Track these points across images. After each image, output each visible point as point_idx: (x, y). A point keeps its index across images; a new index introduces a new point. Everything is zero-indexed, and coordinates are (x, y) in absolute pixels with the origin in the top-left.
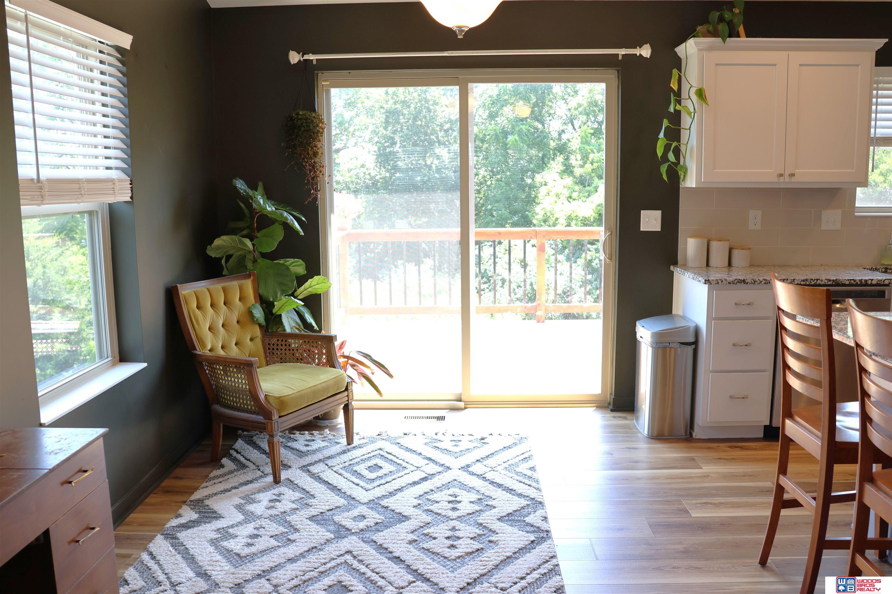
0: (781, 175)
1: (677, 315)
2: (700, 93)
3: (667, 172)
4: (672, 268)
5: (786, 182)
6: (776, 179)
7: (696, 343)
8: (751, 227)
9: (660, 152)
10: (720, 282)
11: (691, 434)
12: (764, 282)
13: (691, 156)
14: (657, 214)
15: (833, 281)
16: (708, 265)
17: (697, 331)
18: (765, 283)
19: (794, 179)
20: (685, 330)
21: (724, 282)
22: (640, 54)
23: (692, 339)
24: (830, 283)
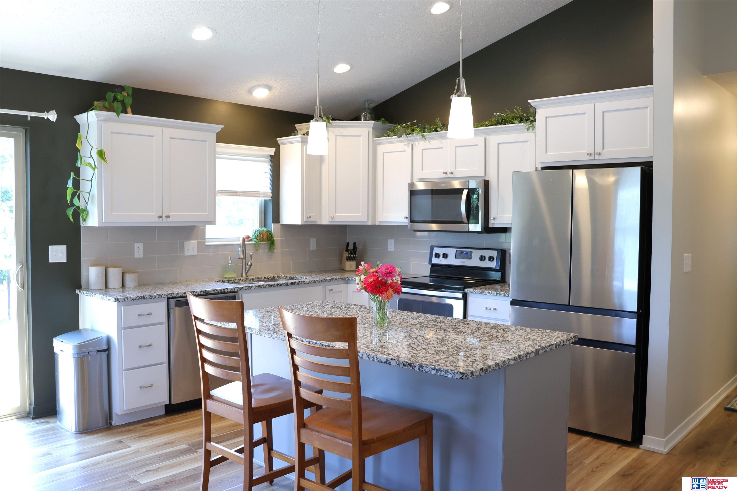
0: (161, 217)
1: (86, 330)
2: (101, 154)
3: (73, 215)
4: (77, 291)
5: (164, 223)
6: (155, 219)
7: (108, 350)
8: (136, 256)
9: (69, 198)
10: (126, 300)
11: (111, 424)
12: (158, 296)
13: (92, 201)
14: (63, 249)
15: (204, 291)
16: (106, 287)
17: (109, 341)
18: (159, 298)
19: (169, 220)
20: (98, 341)
21: (129, 299)
22: (48, 118)
23: (105, 347)
24: (202, 293)
